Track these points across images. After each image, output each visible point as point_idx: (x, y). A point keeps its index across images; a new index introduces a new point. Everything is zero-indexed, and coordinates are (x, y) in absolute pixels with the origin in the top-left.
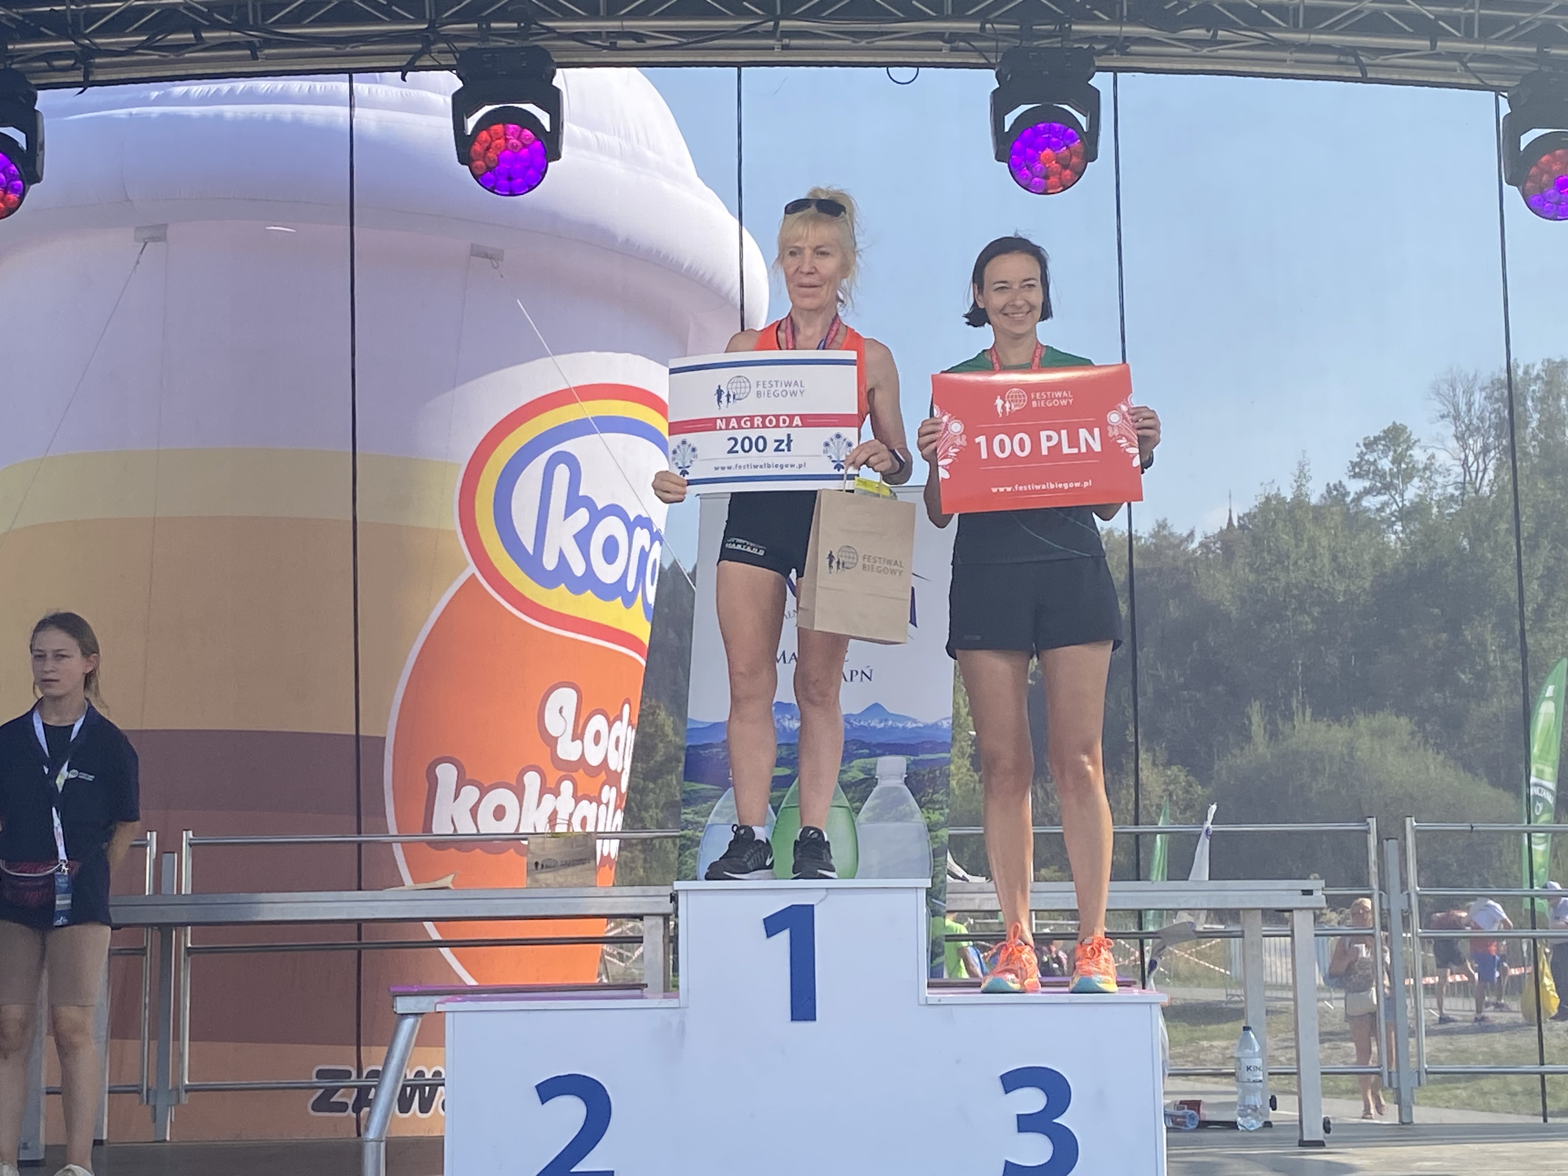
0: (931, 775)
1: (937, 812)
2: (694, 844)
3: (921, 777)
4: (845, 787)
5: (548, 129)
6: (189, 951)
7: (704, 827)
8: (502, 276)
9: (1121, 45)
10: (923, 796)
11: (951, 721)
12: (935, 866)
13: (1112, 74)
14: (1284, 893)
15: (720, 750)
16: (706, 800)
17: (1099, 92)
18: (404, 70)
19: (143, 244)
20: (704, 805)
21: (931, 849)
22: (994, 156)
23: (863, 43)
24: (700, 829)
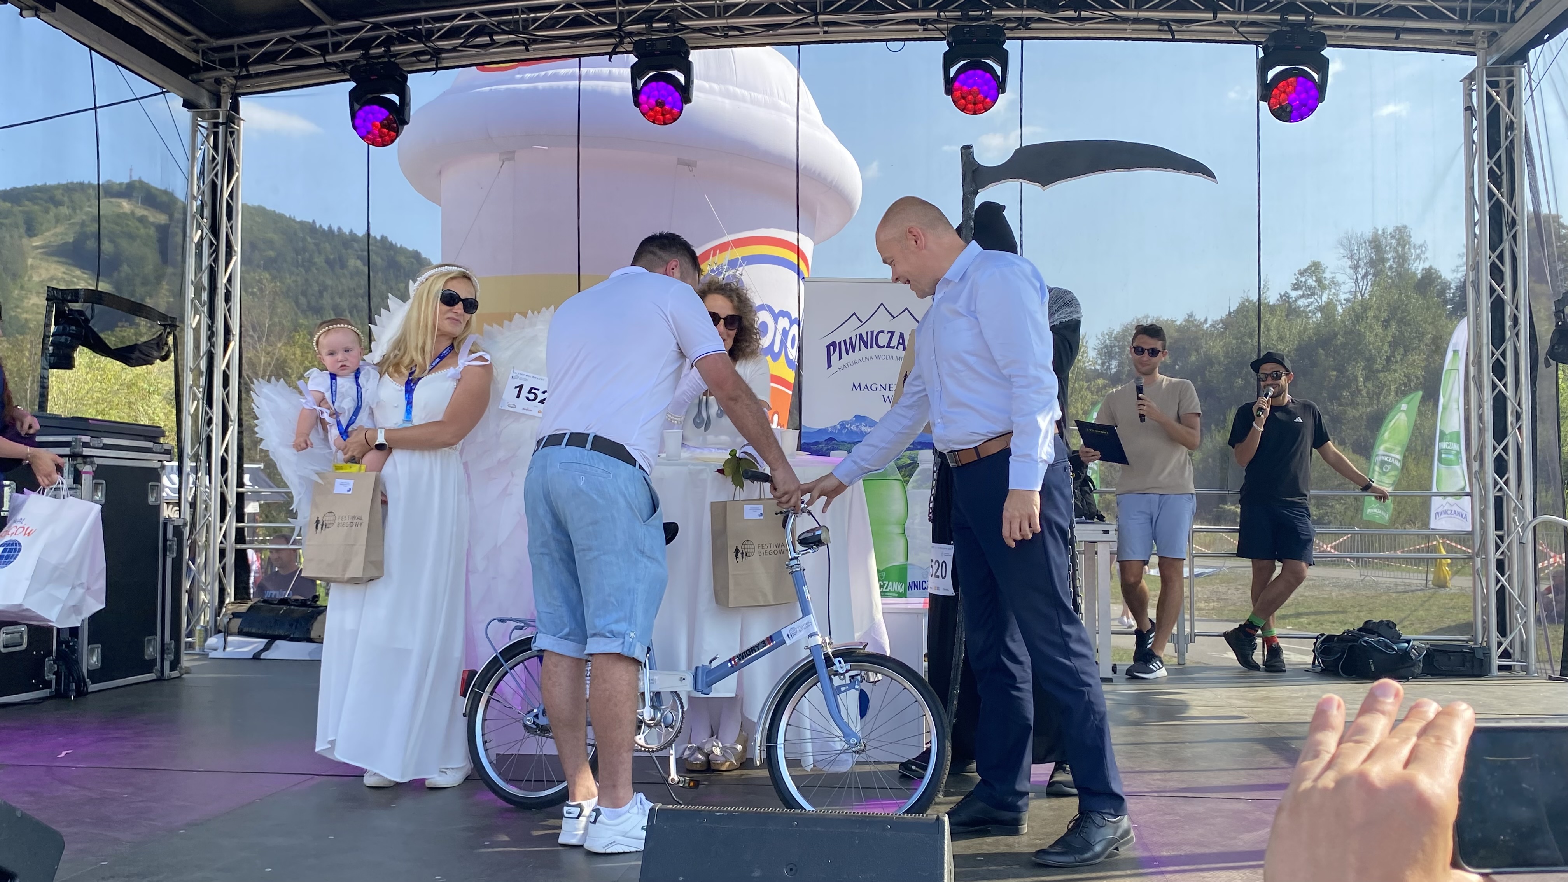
5: (684, 85)
8: (697, 176)
9: (1025, 23)
13: (1019, 41)
17: (1010, 51)
18: (610, 55)
19: (501, 162)
22: (944, 93)
23: (871, 28)
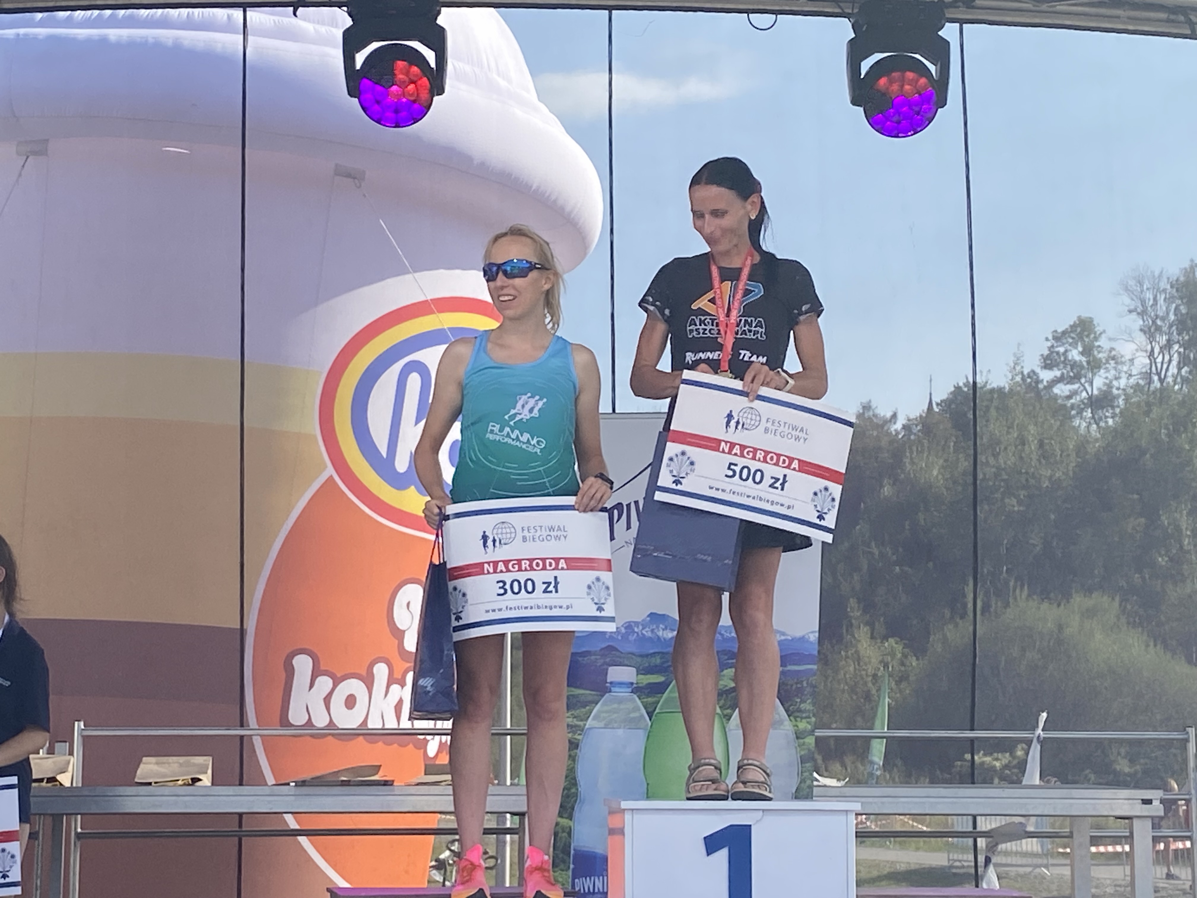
0: (799, 686)
1: (804, 720)
3: (789, 687)
5: (433, 64)
6: (78, 836)
7: (582, 730)
8: (364, 196)
10: (792, 706)
11: (817, 635)
12: (802, 772)
13: (958, 25)
14: (1126, 801)
15: (598, 657)
16: (584, 705)
17: (949, 43)
18: (295, 6)
19: (25, 157)
20: (583, 710)
21: (799, 756)
22: (849, 102)
24: (579, 732)
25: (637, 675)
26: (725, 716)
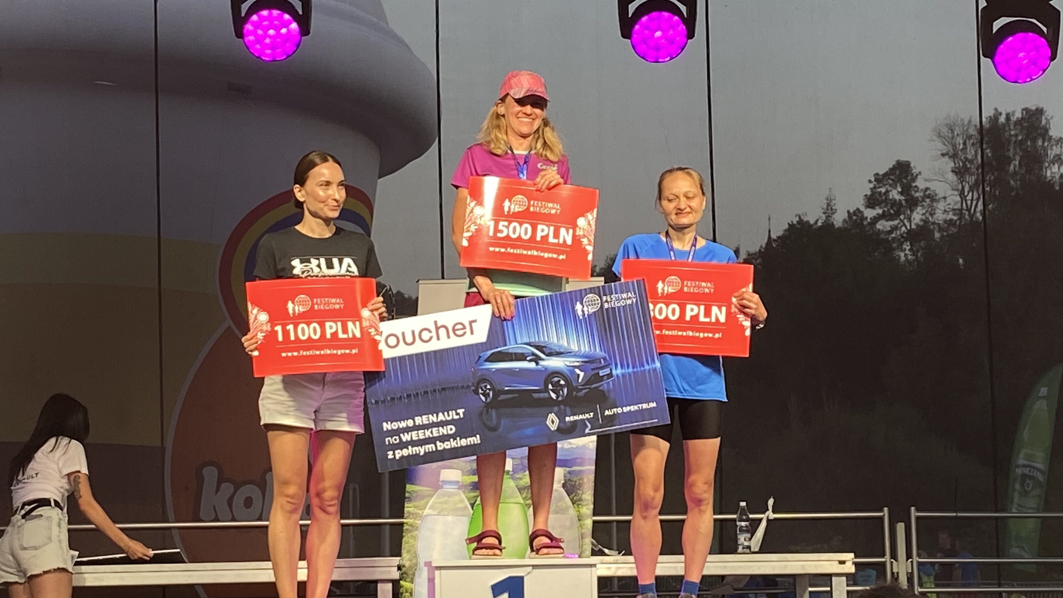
0: (581, 482)
1: (584, 507)
2: (414, 528)
3: (573, 483)
4: (520, 490)
7: (421, 517)
10: (575, 495)
12: (582, 545)
14: (827, 562)
16: (423, 497)
20: (422, 502)
24: (419, 518)
25: (462, 476)
26: (527, 505)
